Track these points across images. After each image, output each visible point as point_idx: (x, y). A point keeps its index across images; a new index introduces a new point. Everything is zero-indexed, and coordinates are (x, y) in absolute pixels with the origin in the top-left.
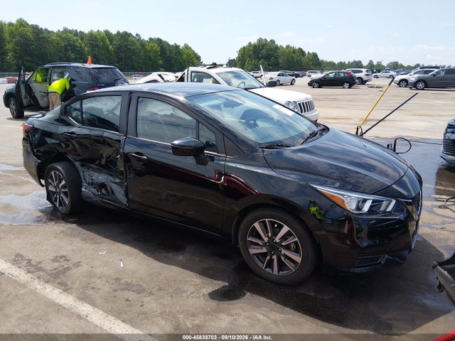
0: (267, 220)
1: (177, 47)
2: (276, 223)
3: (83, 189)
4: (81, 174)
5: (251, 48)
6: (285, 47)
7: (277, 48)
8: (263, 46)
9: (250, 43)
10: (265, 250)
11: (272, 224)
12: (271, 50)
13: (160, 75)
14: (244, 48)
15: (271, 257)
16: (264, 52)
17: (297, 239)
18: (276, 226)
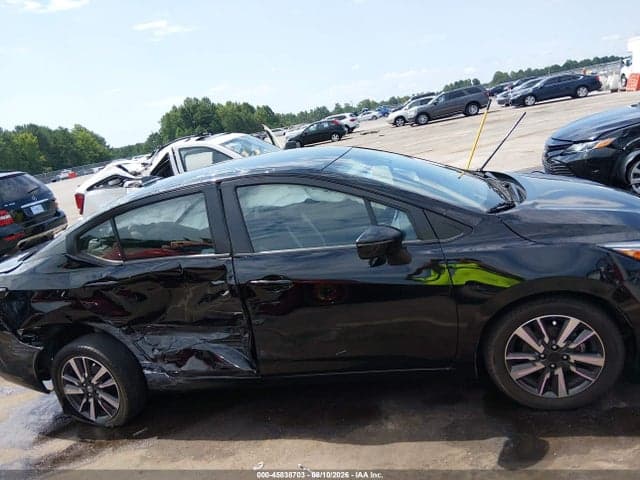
0: (538, 319)
1: (64, 132)
2: (551, 320)
3: (147, 372)
4: (131, 346)
5: (179, 114)
6: (224, 104)
7: (214, 107)
8: (194, 108)
9: (174, 107)
10: (540, 366)
11: (547, 322)
12: (208, 112)
13: (120, 166)
14: (168, 115)
15: (552, 373)
16: (198, 116)
17: (594, 332)
18: (554, 323)
